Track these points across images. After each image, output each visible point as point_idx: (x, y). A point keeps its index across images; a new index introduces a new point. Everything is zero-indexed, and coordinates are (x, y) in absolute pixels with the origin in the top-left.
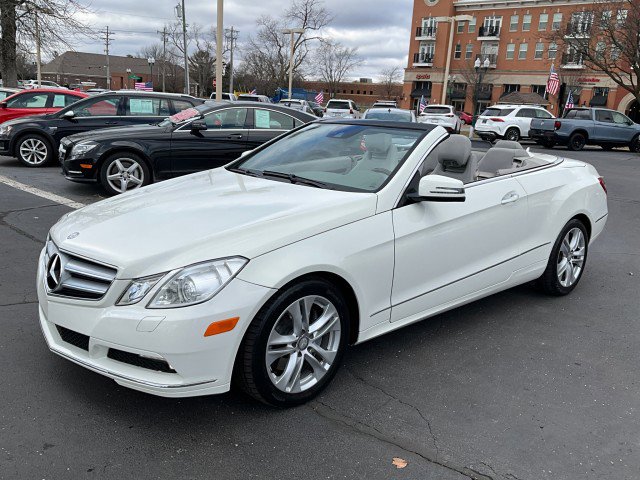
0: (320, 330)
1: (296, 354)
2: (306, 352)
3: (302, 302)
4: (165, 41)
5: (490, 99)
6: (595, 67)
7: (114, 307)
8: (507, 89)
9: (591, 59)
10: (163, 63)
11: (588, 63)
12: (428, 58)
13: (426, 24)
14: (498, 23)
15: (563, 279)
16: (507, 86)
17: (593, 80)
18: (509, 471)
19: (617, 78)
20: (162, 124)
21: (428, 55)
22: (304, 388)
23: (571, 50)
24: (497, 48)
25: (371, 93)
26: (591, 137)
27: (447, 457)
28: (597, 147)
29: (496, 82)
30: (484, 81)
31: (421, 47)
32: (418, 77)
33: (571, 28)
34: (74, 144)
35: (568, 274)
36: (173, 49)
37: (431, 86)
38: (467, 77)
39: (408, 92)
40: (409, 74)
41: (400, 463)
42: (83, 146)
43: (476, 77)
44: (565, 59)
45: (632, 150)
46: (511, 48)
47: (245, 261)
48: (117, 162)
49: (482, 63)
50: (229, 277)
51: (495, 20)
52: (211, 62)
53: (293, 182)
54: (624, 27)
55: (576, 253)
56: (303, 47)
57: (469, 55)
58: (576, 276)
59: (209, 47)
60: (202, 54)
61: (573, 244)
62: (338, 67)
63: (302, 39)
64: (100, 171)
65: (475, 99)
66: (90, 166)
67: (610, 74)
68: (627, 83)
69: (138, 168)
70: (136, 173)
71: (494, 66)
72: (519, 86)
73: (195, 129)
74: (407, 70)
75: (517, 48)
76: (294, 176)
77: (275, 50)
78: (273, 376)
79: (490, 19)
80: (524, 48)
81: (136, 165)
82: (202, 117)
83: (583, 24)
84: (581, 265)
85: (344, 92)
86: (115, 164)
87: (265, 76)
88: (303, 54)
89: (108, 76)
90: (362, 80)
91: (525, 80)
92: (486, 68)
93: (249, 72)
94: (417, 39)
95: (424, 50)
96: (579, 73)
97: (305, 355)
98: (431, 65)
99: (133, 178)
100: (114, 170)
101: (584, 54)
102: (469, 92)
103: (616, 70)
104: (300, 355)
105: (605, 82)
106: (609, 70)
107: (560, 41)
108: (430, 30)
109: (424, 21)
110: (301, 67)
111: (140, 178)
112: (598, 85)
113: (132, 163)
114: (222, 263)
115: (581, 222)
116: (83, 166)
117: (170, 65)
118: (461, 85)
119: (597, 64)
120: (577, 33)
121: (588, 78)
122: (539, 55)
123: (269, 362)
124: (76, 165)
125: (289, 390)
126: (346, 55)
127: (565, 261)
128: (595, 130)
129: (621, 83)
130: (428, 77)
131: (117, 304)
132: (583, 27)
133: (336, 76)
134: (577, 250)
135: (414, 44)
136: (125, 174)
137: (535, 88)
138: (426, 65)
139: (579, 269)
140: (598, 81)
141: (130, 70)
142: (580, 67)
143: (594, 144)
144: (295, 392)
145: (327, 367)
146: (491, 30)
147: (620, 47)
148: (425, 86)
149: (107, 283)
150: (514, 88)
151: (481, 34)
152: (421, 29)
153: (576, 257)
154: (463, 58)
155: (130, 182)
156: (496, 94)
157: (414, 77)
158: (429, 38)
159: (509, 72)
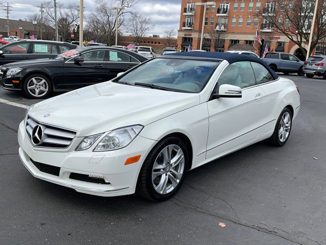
0: (175, 163)
1: (165, 174)
2: (169, 173)
3: (168, 148)
4: (42, 12)
5: (223, 47)
6: (279, 31)
7: (74, 151)
8: (232, 43)
9: (277, 27)
10: (41, 25)
11: (275, 29)
12: (190, 25)
13: (189, 6)
14: (227, 6)
15: (281, 138)
16: (232, 41)
17: (277, 38)
18: (275, 226)
19: (290, 37)
20: (57, 59)
21: (190, 23)
22: (168, 192)
23: (265, 22)
24: (227, 20)
25: (159, 43)
26: (278, 68)
27: (244, 221)
28: (281, 73)
29: (226, 38)
30: (220, 38)
31: (187, 19)
32: (185, 35)
33: (265, 10)
34: (8, 69)
35: (283, 136)
36: (47, 16)
37: (192, 41)
38: (211, 35)
39: (180, 43)
40: (180, 33)
41: (223, 225)
42: (14, 70)
43: (216, 35)
44: (262, 27)
45: (299, 75)
46: (234, 20)
47: (142, 127)
48: (33, 79)
49: (220, 28)
50: (135, 136)
51: (226, 5)
52: (69, 24)
53: (153, 88)
54: (294, 10)
55: (287, 125)
56: (122, 17)
57: (212, 23)
58: (287, 136)
59: (67, 15)
60: (63, 20)
61: (286, 120)
62: (141, 28)
63: (121, 12)
64: (23, 85)
65: (215, 47)
66: (18, 82)
67: (286, 35)
68: (295, 39)
69: (45, 83)
70: (44, 85)
71: (226, 30)
72: (239, 41)
73: (77, 62)
74: (179, 31)
75: (237, 21)
76: (153, 85)
77: (106, 18)
78: (154, 186)
79: (223, 4)
80: (241, 21)
81: (44, 81)
82: (81, 55)
83: (272, 8)
84: (289, 131)
85: (144, 42)
86: (32, 81)
87: (100, 33)
88: (121, 21)
89: (8, 31)
90: (154, 36)
91: (242, 38)
92: (222, 31)
93: (90, 30)
94: (185, 14)
95: (188, 20)
96: (270, 34)
97: (169, 175)
98: (192, 28)
99: (42, 88)
100: (32, 84)
101: (273, 24)
102: (213, 43)
103: (290, 33)
104: (166, 175)
105: (283, 39)
106: (286, 32)
107: (261, 17)
108: (191, 9)
109: (188, 5)
110: (121, 27)
111: (46, 88)
112: (279, 40)
113: (42, 80)
114: (130, 128)
115: (289, 109)
116: (14, 81)
117: (45, 26)
118: (208, 40)
119: (280, 30)
120: (269, 12)
121: (274, 36)
122: (249, 24)
123: (153, 178)
124: (9, 81)
125: (161, 192)
126: (145, 22)
127: (282, 129)
128: (281, 64)
129: (292, 40)
130: (191, 35)
131: (76, 150)
132: (271, 10)
133: (140, 34)
134: (287, 123)
135: (183, 17)
136: (38, 86)
137: (247, 42)
138: (190, 28)
139: (288, 133)
140: (279, 38)
141: (21, 28)
142: (270, 31)
143: (280, 72)
144: (165, 193)
145: (178, 181)
146: (224, 10)
147: (292, 21)
148: (189, 40)
149: (70, 139)
150: (236, 42)
151: (218, 12)
152: (186, 8)
153: (286, 127)
154: (209, 25)
155: (41, 91)
156: (227, 45)
157: (183, 35)
158: (191, 14)
159: (233, 33)
